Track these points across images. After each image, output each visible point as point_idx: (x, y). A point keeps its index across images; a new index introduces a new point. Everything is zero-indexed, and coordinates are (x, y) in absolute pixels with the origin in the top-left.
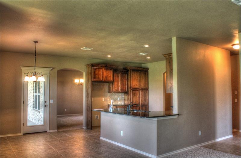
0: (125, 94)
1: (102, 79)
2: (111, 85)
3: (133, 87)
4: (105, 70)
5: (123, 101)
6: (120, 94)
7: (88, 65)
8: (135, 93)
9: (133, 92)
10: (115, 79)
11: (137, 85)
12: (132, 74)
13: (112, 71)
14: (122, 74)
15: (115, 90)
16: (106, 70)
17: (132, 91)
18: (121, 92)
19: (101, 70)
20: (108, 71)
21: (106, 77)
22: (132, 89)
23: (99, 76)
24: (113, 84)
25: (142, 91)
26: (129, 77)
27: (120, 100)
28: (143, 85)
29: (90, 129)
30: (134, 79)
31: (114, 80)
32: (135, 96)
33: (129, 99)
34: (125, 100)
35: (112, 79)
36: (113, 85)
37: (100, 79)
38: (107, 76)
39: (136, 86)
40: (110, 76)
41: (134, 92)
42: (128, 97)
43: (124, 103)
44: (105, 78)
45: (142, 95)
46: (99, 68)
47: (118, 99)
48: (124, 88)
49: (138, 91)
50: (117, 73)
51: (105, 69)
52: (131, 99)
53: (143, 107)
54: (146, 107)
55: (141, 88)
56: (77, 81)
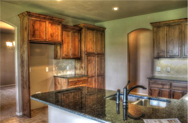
0: (77, 61)
1: (46, 39)
2: (58, 47)
3: (88, 51)
4: (50, 25)
5: (74, 70)
6: (70, 61)
7: (22, 14)
8: (90, 60)
9: (87, 58)
10: (63, 39)
11: (93, 48)
12: (87, 34)
13: (60, 27)
14: (73, 32)
15: (64, 56)
16: (52, 25)
17: (87, 56)
18: (73, 59)
19: (43, 24)
20: (54, 27)
21: (52, 36)
22: (86, 54)
23: (42, 33)
24: (62, 46)
25: (98, 57)
26: (83, 37)
27: (70, 69)
28: (99, 49)
29: (28, 117)
30: (89, 40)
31: (62, 41)
32: (90, 63)
33: (82, 68)
34: (76, 68)
35: (60, 39)
36: (61, 48)
37: (43, 38)
38: (53, 33)
39: (91, 50)
40: (57, 34)
41: (89, 57)
42: (81, 64)
43: (75, 72)
44: (49, 36)
45: (98, 62)
46: (40, 21)
47: (68, 68)
48: (77, 53)
49: (93, 56)
50: (67, 31)
51: (49, 23)
52: (85, 67)
53: (99, 77)
54: (103, 77)
55: (97, 53)
56: (9, 44)
